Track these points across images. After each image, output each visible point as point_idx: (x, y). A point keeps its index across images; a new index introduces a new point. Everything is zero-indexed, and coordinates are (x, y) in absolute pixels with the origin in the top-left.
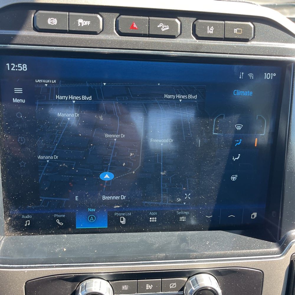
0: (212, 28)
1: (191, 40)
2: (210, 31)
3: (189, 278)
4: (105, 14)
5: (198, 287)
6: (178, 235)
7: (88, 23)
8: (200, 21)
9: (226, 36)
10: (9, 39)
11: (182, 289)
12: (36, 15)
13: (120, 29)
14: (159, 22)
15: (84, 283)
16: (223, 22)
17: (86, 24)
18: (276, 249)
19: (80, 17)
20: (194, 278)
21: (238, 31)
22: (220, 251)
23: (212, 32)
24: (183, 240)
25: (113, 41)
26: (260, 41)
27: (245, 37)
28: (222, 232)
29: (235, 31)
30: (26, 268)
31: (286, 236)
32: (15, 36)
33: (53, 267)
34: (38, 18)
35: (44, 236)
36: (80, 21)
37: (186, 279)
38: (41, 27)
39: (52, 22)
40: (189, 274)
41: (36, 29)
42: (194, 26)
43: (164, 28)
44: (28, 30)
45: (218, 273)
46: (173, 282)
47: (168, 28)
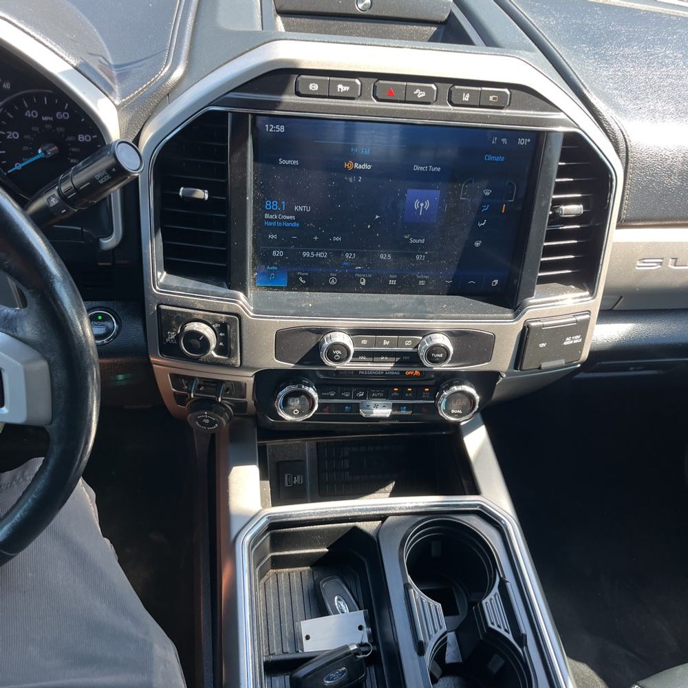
0: (468, 96)
1: (446, 107)
2: (466, 98)
3: (424, 337)
4: (364, 80)
5: (431, 344)
6: (416, 298)
7: (347, 88)
8: (457, 87)
9: (481, 104)
10: (275, 105)
11: (417, 347)
12: (298, 79)
13: (377, 95)
14: (416, 88)
15: (328, 335)
16: (480, 89)
17: (345, 90)
18: (510, 315)
19: (340, 82)
20: (429, 336)
21: (494, 98)
22: (456, 314)
23: (467, 100)
24: (421, 302)
25: (371, 110)
26: (515, 109)
27: (500, 105)
28: (460, 297)
29: (491, 98)
30: (278, 318)
31: (522, 303)
32: (279, 102)
33: (302, 319)
34: (300, 84)
35: (287, 292)
36: (340, 86)
37: (421, 338)
38: (302, 92)
39: (314, 87)
40: (423, 333)
41: (298, 94)
42: (450, 93)
43: (421, 95)
44: (291, 95)
45: (451, 334)
46: (409, 339)
47: (424, 95)
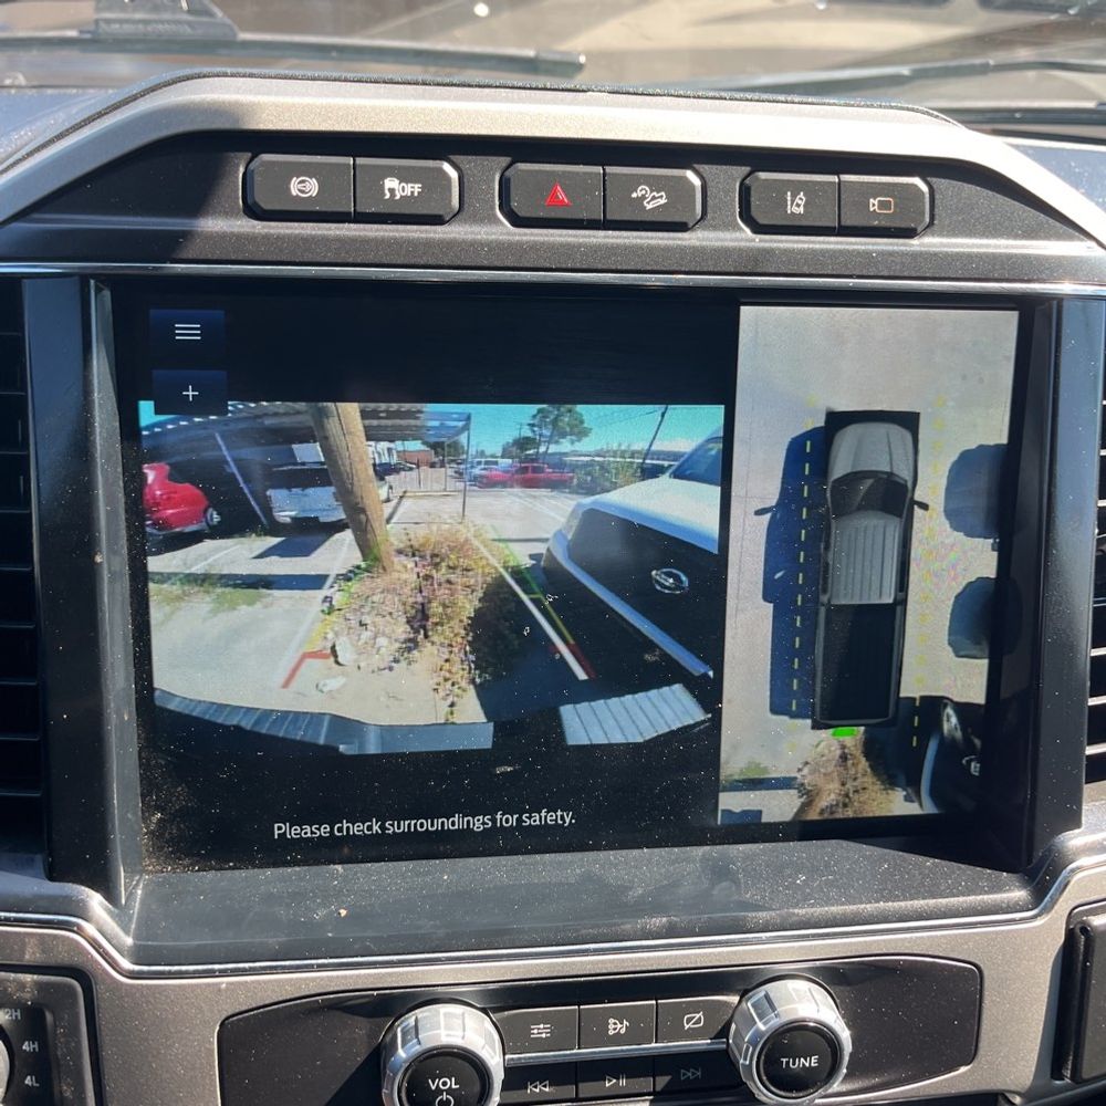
0: (801, 198)
1: (738, 235)
2: (797, 206)
3: (744, 994)
4: (467, 161)
5: (775, 1022)
6: (704, 859)
7: (413, 189)
8: (763, 175)
9: (847, 222)
10: (169, 245)
11: (724, 1033)
12: (252, 166)
13: (514, 204)
14: (636, 181)
15: (410, 1019)
16: (834, 179)
17: (408, 192)
18: (1019, 894)
19: (391, 172)
20: (760, 993)
21: (882, 205)
22: (843, 904)
23: (801, 210)
24: (721, 872)
25: (494, 247)
26: (953, 233)
27: (903, 224)
28: (844, 843)
29: (874, 204)
30: (224, 973)
31: (1050, 850)
32: (186, 235)
33: (309, 968)
34: (257, 179)
35: (269, 872)
36: (391, 183)
37: (735, 999)
38: (267, 204)
39: (304, 188)
40: (743, 980)
41: (253, 211)
42: (745, 193)
43: (653, 201)
44: (229, 213)
45: (836, 977)
46: (695, 1008)
47: (663, 201)
